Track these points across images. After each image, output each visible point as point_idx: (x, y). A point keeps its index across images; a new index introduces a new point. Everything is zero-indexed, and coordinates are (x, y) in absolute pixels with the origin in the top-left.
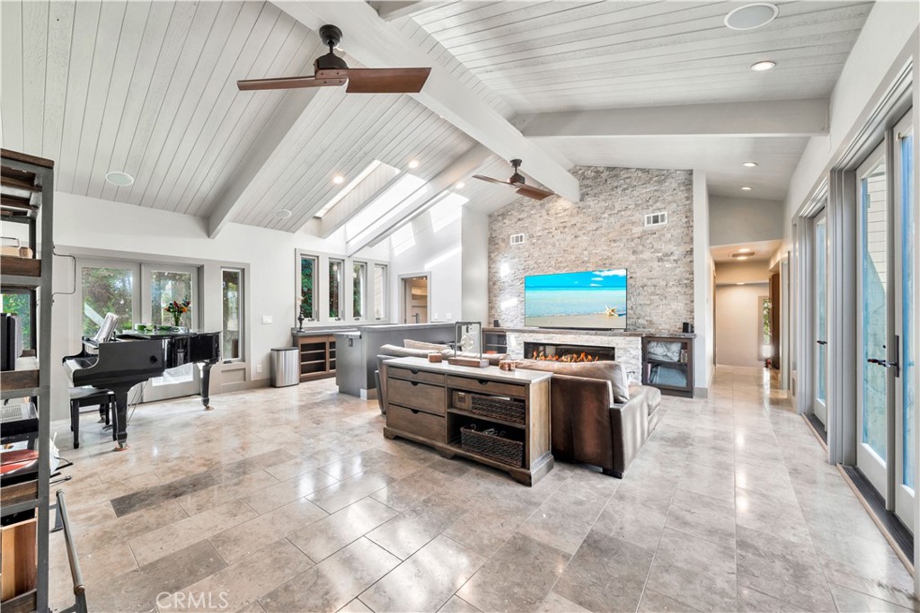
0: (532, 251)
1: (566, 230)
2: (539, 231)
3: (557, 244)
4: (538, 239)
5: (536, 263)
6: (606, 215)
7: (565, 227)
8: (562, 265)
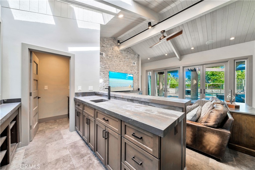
0: (107, 61)
1: (118, 58)
2: (110, 54)
3: (115, 62)
4: (110, 58)
5: (109, 66)
6: (126, 58)
7: (117, 57)
8: (116, 69)
